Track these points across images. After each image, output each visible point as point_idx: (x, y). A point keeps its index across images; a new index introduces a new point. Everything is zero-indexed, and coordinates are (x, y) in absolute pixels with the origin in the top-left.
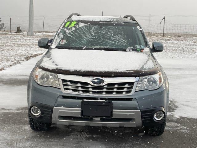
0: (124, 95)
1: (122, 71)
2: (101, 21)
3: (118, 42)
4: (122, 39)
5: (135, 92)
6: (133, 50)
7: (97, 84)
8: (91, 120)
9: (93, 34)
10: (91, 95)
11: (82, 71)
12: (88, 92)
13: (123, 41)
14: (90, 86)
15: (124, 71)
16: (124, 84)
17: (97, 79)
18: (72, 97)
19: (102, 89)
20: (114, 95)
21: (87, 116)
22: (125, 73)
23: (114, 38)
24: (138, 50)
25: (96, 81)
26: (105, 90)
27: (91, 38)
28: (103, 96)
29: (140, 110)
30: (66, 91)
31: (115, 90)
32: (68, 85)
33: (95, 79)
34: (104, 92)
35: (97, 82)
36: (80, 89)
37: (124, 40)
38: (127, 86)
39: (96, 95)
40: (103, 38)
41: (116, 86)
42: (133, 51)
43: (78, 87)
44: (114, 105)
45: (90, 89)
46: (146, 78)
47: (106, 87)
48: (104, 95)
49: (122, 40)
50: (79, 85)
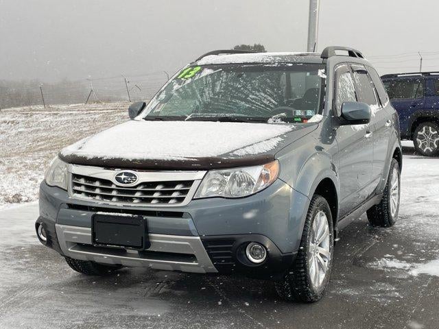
0: (172, 205)
1: (175, 159)
2: (246, 63)
3: (257, 105)
4: (269, 98)
5: (193, 199)
6: (283, 119)
7: (125, 183)
8: (123, 252)
9: (218, 89)
10: (114, 203)
11: (105, 158)
12: (110, 198)
13: (270, 102)
14: (113, 187)
15: (179, 159)
16: (174, 184)
17: (126, 174)
18: (80, 206)
19: (134, 192)
20: (154, 205)
21: (102, 244)
22: (180, 162)
23: (254, 97)
24: (295, 120)
25: (123, 177)
26: (138, 195)
27: (211, 98)
28: (130, 206)
29: (199, 238)
30: (75, 194)
31: (156, 195)
32: (80, 185)
33: (121, 174)
34: (137, 198)
35: (124, 179)
36: (97, 191)
37: (272, 100)
38: (178, 187)
39: (120, 205)
40: (233, 97)
41: (159, 188)
42: (283, 122)
43: (94, 188)
44: (151, 225)
45: (114, 193)
46: (227, 174)
47: (140, 188)
48: (135, 205)
49: (268, 100)
50: (97, 184)
